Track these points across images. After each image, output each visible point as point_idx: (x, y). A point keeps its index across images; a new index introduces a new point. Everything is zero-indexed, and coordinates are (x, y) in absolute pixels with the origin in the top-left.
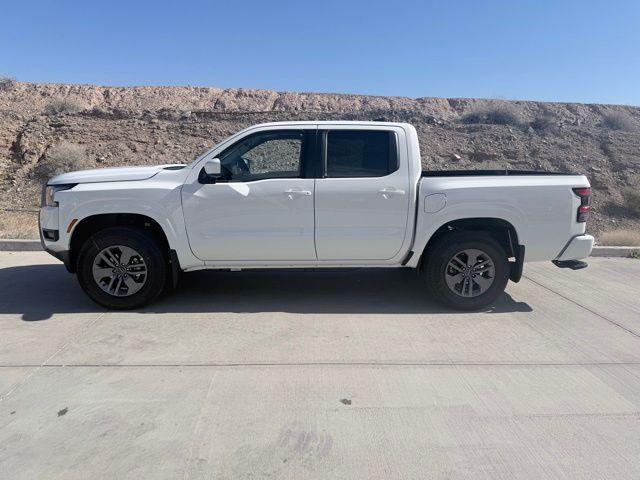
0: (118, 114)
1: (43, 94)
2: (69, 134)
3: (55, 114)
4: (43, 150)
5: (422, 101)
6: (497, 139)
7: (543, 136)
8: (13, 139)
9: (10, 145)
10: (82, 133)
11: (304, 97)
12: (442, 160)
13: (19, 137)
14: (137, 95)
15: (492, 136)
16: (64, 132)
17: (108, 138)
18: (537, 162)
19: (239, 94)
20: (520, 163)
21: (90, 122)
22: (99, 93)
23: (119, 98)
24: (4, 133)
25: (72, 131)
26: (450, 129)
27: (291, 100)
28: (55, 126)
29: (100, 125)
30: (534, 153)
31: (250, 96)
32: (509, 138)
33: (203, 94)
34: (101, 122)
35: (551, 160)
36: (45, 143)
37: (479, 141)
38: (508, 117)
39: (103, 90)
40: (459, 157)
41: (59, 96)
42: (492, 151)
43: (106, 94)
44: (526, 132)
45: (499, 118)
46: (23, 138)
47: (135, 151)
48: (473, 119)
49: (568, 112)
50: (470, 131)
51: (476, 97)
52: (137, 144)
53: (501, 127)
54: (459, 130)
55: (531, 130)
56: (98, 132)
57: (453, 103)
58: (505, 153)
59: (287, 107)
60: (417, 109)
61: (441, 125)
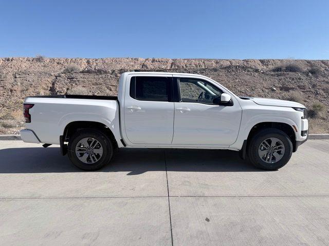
0: (99, 72)
1: (58, 63)
2: (77, 82)
3: (69, 72)
4: (65, 90)
5: (247, 61)
6: (293, 79)
7: (317, 77)
8: (51, 85)
9: (49, 89)
10: (84, 82)
11: (186, 61)
12: (267, 91)
13: (53, 84)
14: (104, 62)
15: (290, 78)
16: (75, 81)
17: (96, 84)
18: (316, 91)
19: (153, 61)
20: (307, 91)
21: (87, 76)
22: (85, 61)
23: (95, 64)
24: (46, 82)
25: (78, 81)
26: (267, 75)
27: (180, 62)
28: (70, 79)
29: (91, 77)
30: (314, 86)
31: (159, 61)
32: (300, 79)
33: (136, 61)
34: (92, 76)
35: (323, 90)
36: (66, 87)
37: (284, 81)
38: (297, 68)
39: (86, 60)
40: (275, 89)
41: (66, 64)
42: (292, 86)
43: (88, 62)
44: (307, 75)
45: (291, 68)
46: (56, 85)
47: (111, 90)
48: (278, 69)
49: (323, 65)
50: (278, 75)
51: (274, 59)
52: (111, 87)
53: (294, 73)
54: (272, 75)
55: (310, 74)
56: (91, 81)
57: (262, 61)
58: (299, 86)
59: (178, 66)
60: (245, 65)
61: (263, 73)
